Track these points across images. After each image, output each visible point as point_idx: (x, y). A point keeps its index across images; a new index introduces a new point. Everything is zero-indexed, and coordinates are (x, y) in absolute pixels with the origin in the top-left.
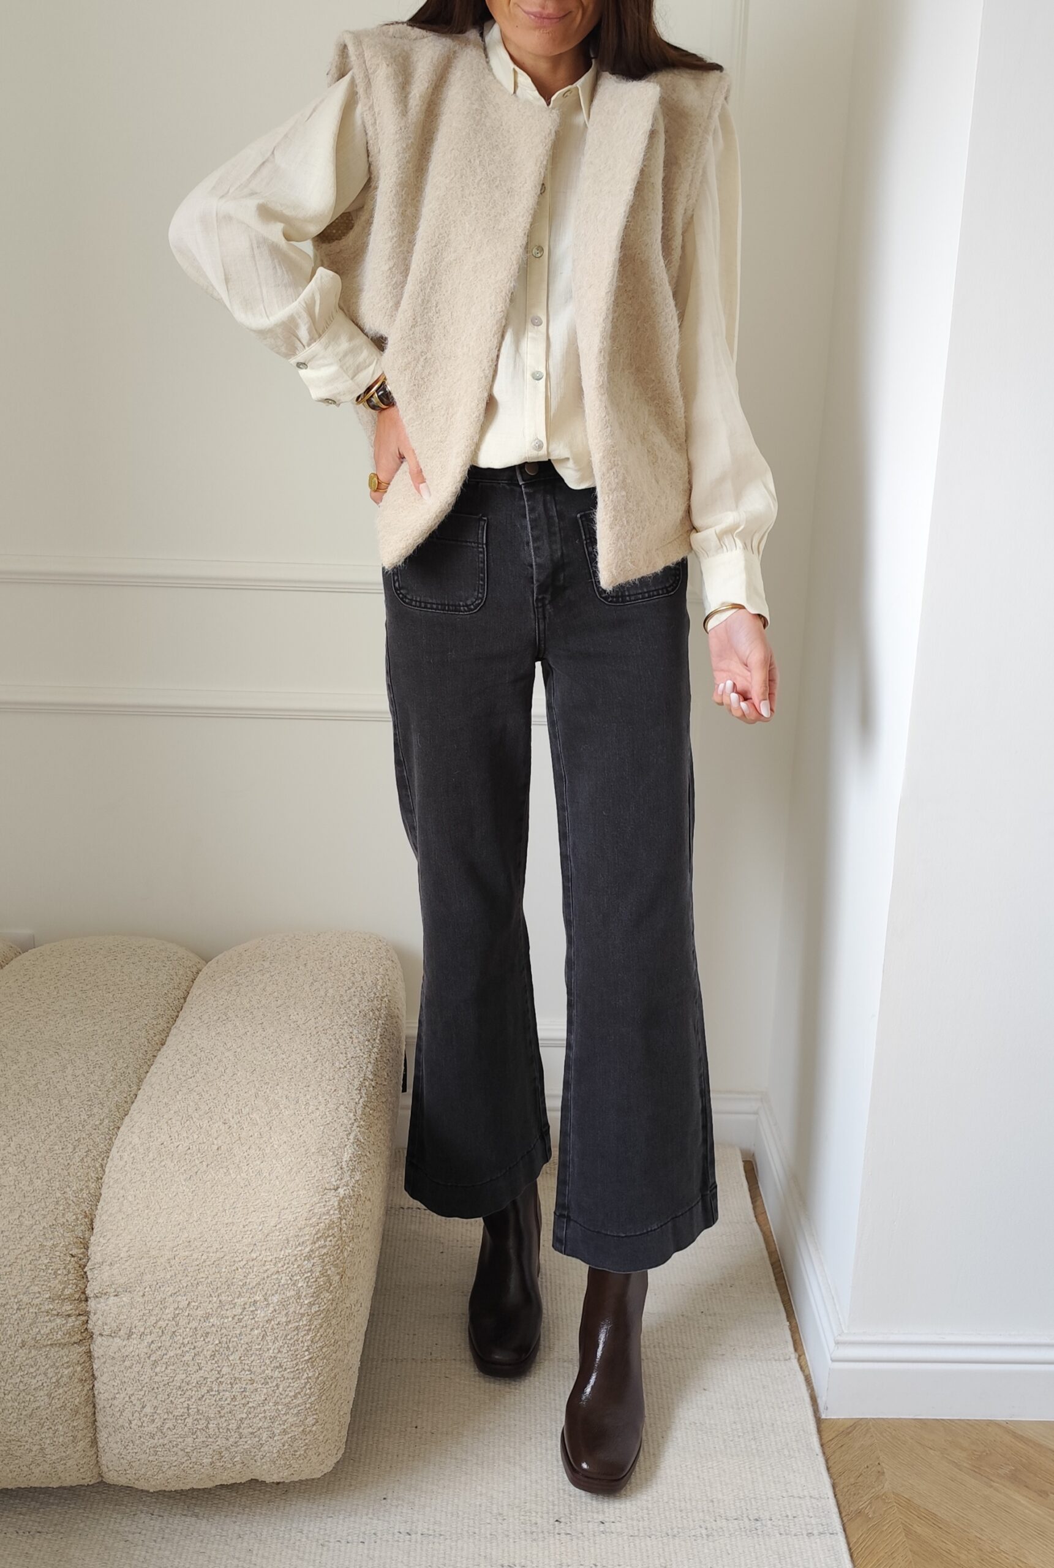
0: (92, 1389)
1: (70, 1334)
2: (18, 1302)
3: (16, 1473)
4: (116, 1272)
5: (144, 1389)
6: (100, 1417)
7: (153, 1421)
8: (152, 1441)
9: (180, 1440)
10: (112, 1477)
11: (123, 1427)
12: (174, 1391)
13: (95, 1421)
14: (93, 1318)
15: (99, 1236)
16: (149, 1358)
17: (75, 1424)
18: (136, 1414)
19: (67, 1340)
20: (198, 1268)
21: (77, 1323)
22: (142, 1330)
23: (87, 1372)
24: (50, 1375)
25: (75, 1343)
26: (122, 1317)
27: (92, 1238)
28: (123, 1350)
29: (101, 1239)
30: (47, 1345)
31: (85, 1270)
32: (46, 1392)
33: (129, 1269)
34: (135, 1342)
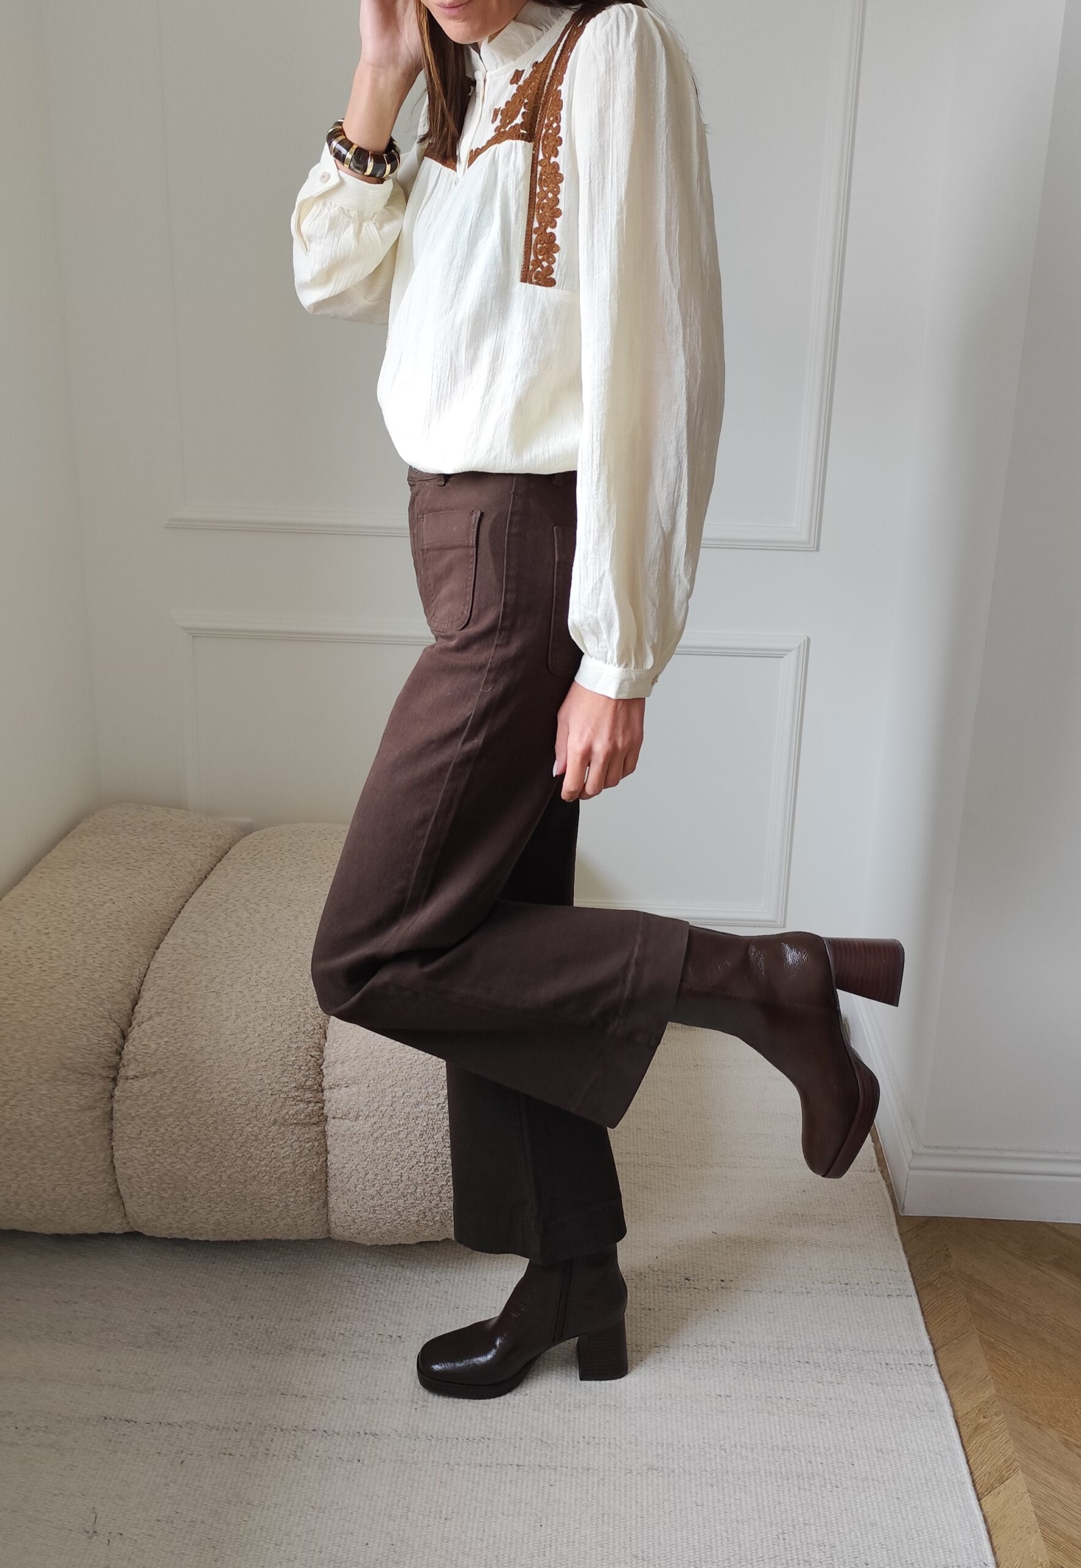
0: (326, 1161)
1: (310, 1116)
2: (271, 1089)
3: (265, 1225)
4: (346, 1068)
5: (368, 1160)
6: (331, 1184)
7: (374, 1185)
8: (372, 1201)
9: (394, 1201)
10: (338, 1232)
11: (349, 1190)
12: (391, 1162)
13: (327, 1187)
14: (328, 1105)
15: (332, 1042)
16: (372, 1135)
17: (313, 1187)
18: (361, 1180)
19: (308, 1120)
20: (410, 1066)
21: (316, 1108)
22: (367, 1113)
23: (322, 1147)
24: (294, 1147)
25: (314, 1124)
26: (351, 1103)
27: (326, 1044)
28: (352, 1129)
29: (334, 1044)
30: (293, 1124)
31: (322, 1068)
32: (292, 1161)
33: (356, 1066)
34: (361, 1122)
